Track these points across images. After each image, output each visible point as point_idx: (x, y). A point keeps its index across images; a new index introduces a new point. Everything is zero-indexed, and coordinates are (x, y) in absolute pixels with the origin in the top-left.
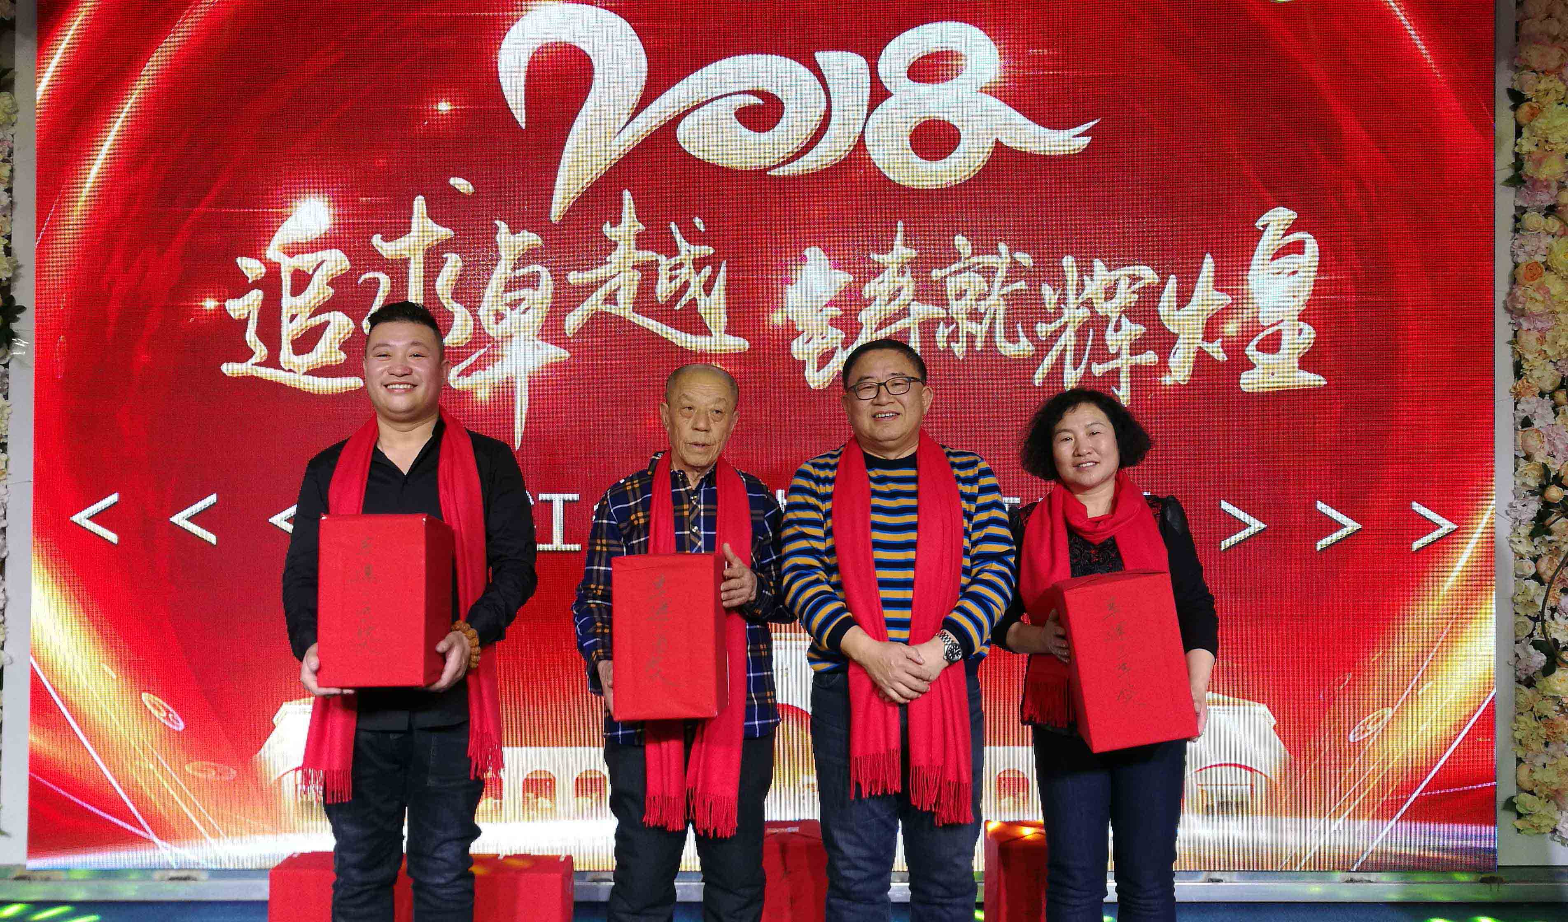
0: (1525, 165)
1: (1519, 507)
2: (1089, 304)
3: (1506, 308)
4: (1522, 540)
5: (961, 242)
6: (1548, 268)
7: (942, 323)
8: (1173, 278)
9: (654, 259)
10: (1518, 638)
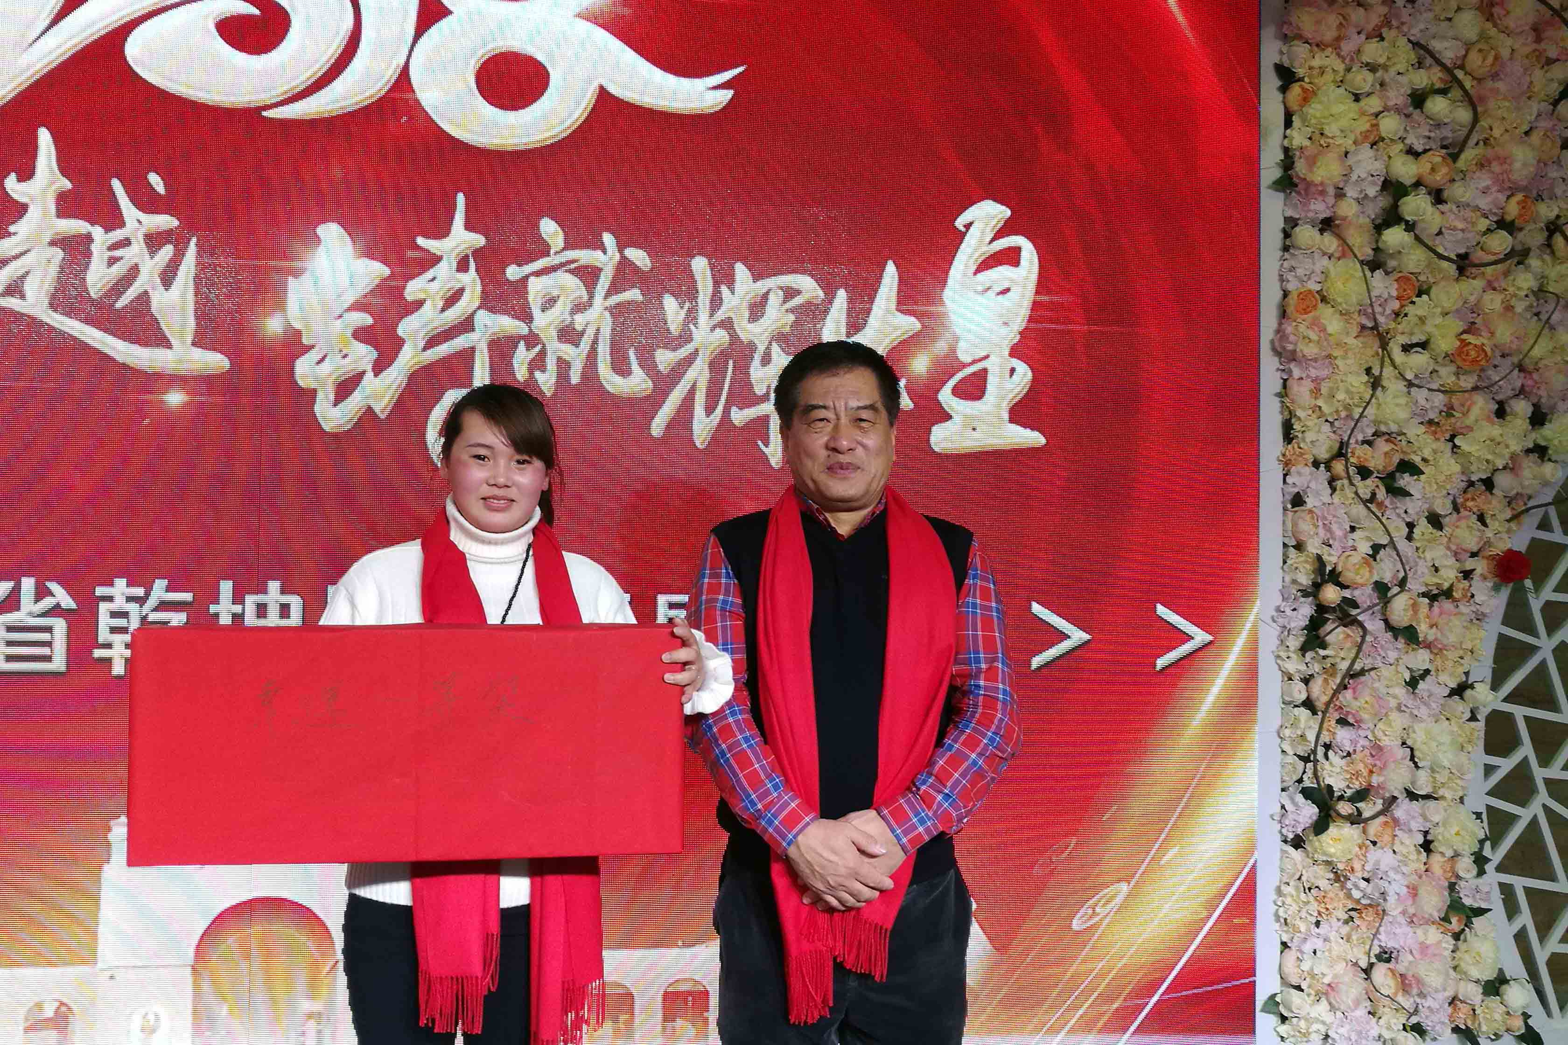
0: (1296, 165)
1: (1288, 612)
2: (727, 324)
3: (1274, 349)
4: (1291, 655)
5: (549, 228)
6: (1324, 299)
7: (522, 343)
8: (842, 294)
9: (84, 231)
10: (1285, 785)
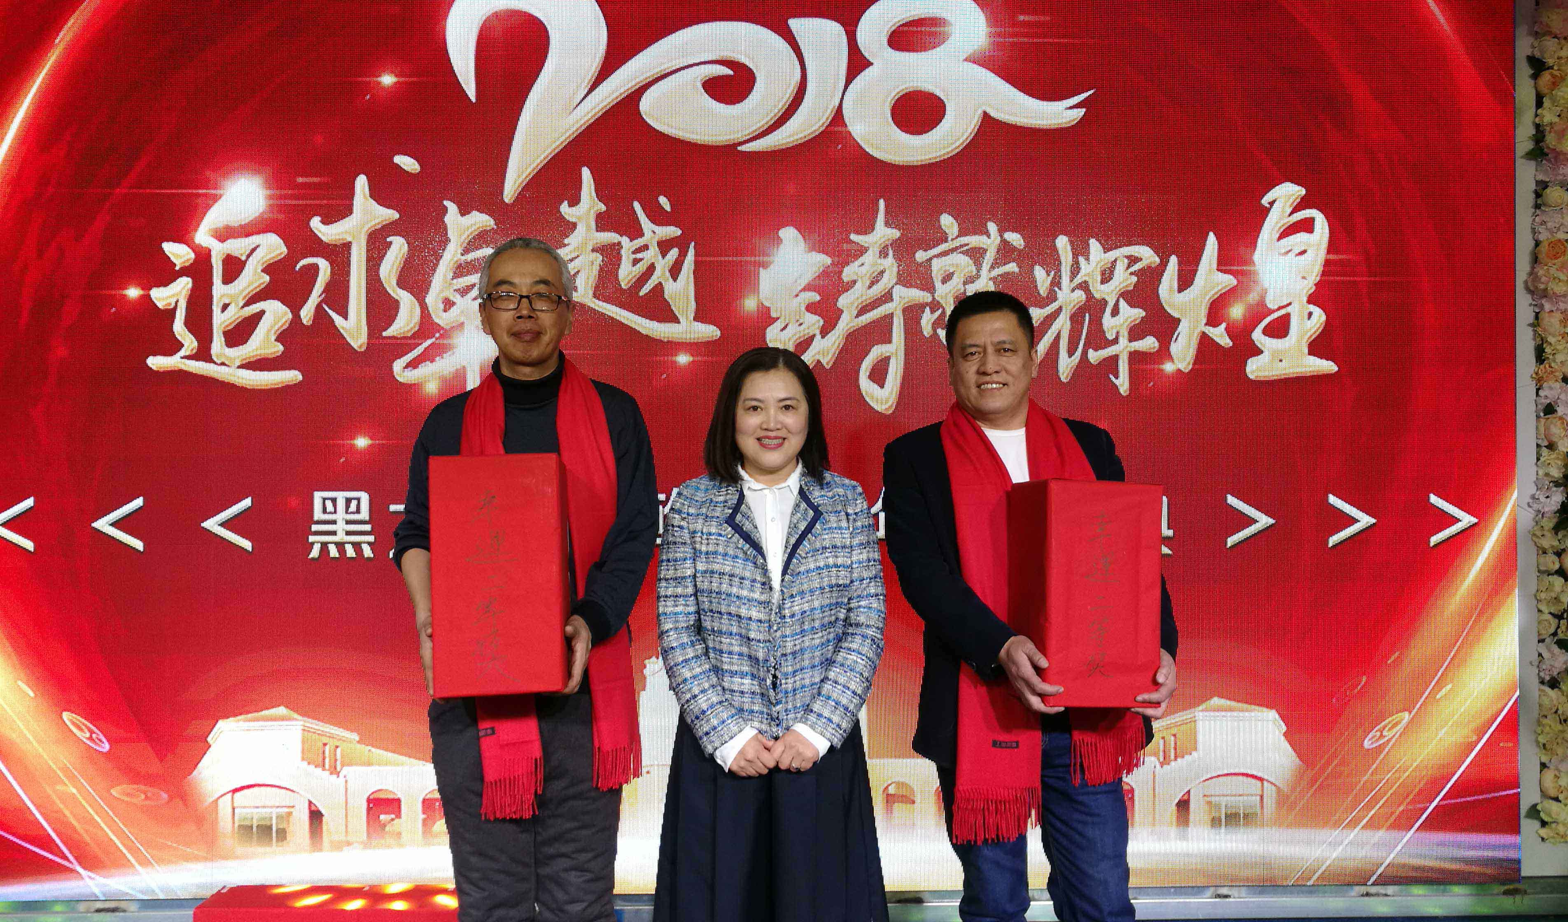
0: (1546, 137)
1: (1542, 499)
2: (1084, 286)
3: (1527, 289)
4: (1546, 533)
5: (947, 222)
7: (928, 308)
8: (1174, 259)
9: (616, 241)
10: (1542, 637)
